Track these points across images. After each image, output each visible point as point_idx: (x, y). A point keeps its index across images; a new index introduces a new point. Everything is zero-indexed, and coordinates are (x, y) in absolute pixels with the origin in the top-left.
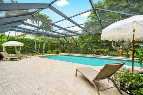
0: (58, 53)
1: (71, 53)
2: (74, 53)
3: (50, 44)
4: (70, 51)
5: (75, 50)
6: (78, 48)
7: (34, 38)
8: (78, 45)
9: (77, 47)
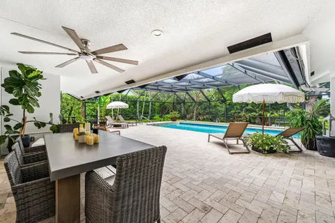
0: (174, 119)
1: (199, 120)
2: (204, 120)
3: (157, 104)
4: (197, 117)
5: (207, 114)
6: (214, 110)
7: (137, 96)
8: (213, 104)
9: (210, 108)
